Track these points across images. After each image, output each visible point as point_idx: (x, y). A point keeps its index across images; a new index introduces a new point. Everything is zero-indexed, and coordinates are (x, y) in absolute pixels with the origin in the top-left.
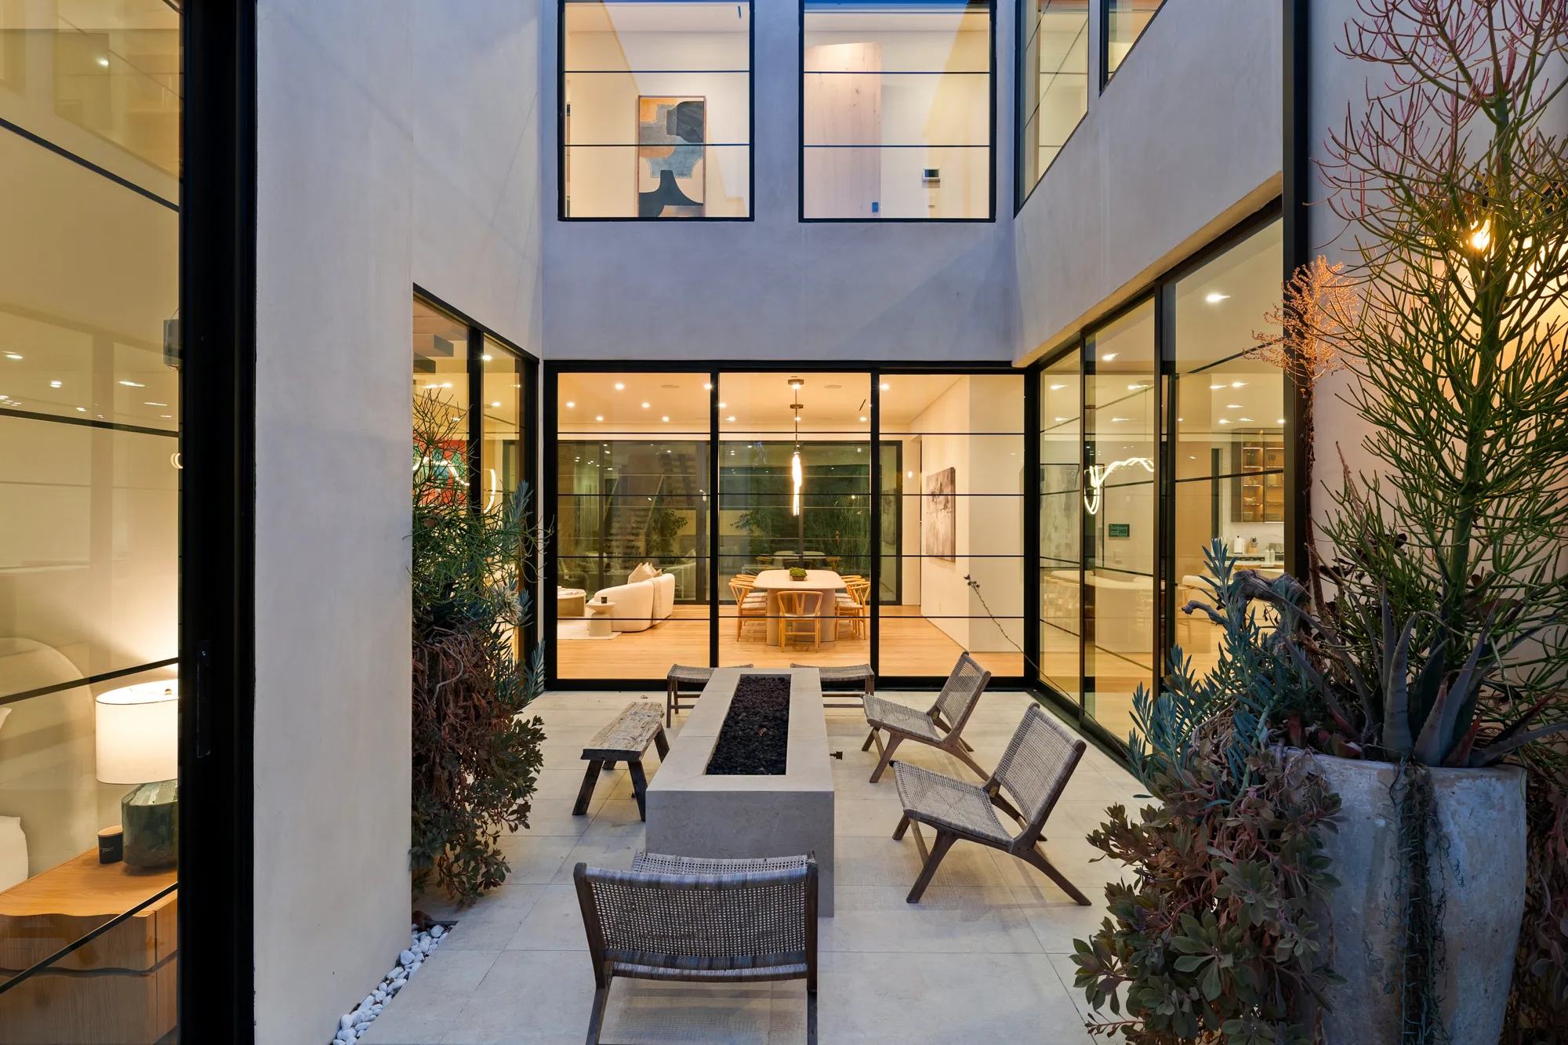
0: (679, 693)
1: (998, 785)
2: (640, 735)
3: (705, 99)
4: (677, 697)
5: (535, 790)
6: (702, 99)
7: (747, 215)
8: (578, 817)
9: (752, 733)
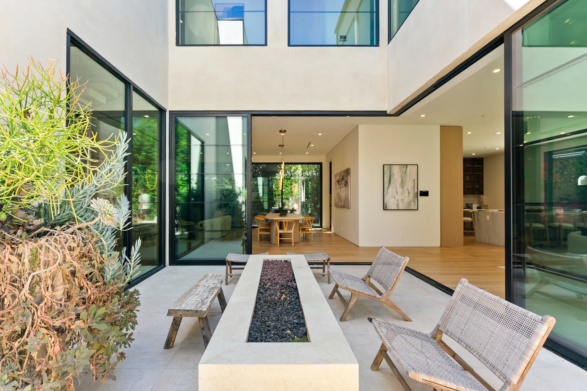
0: (232, 267)
1: (441, 332)
2: (207, 298)
3: (244, 5)
4: (231, 269)
5: (133, 339)
6: (243, 5)
7: (264, 43)
8: (168, 350)
9: (276, 298)
